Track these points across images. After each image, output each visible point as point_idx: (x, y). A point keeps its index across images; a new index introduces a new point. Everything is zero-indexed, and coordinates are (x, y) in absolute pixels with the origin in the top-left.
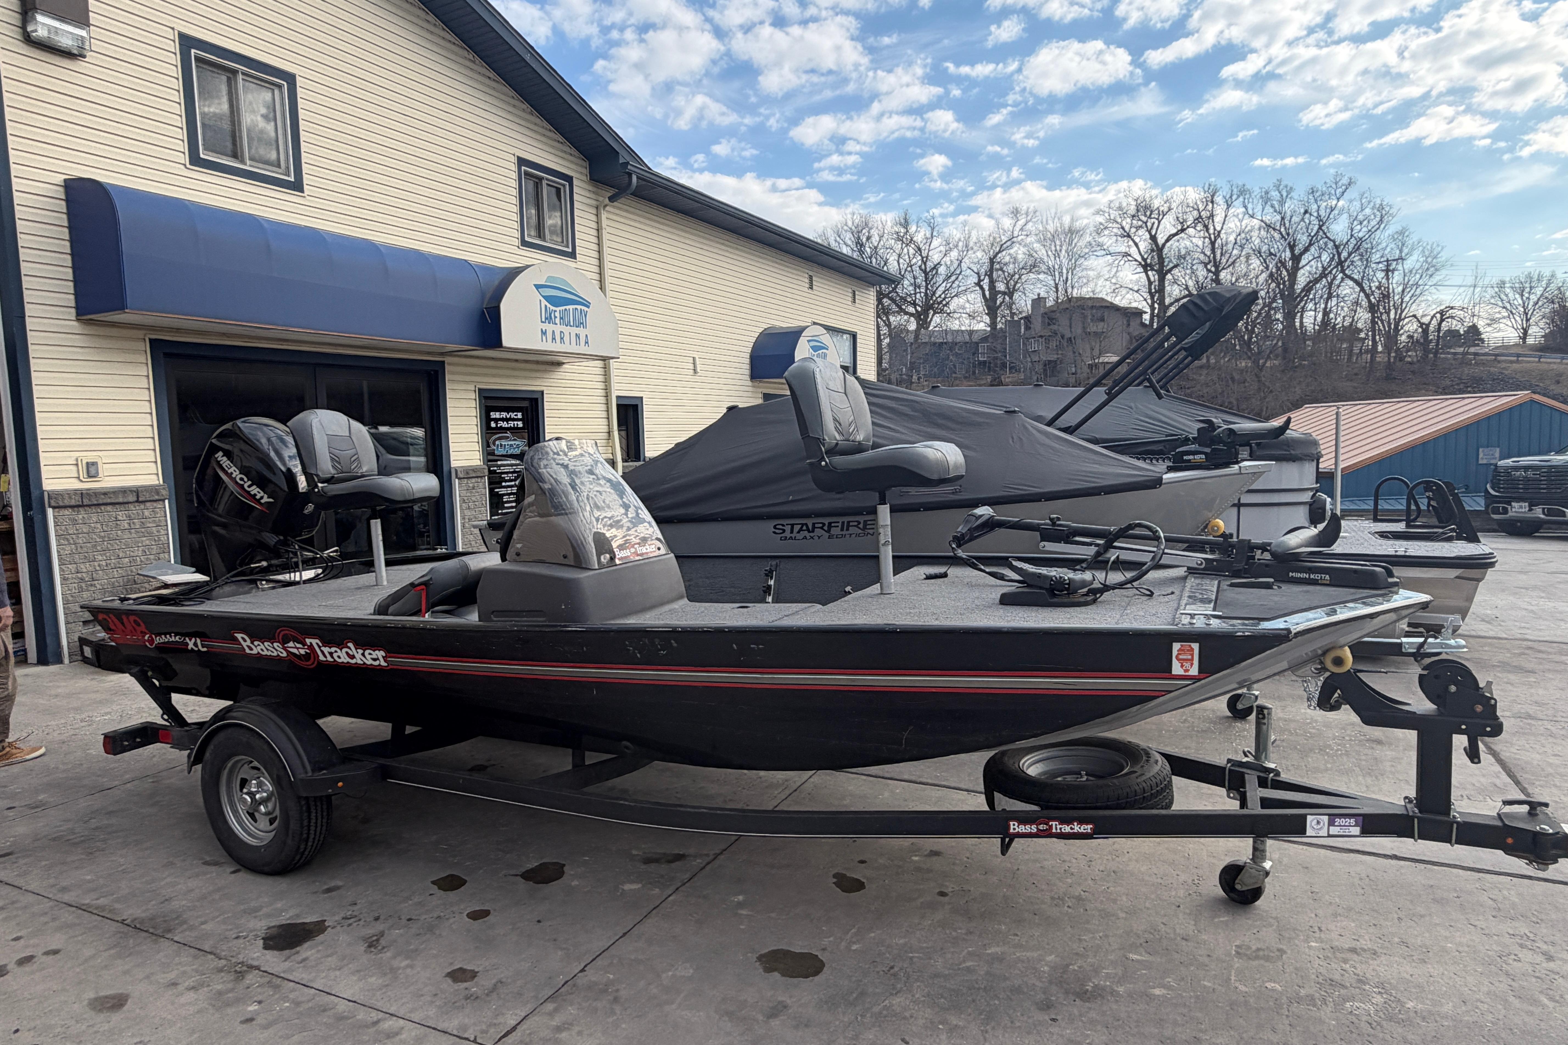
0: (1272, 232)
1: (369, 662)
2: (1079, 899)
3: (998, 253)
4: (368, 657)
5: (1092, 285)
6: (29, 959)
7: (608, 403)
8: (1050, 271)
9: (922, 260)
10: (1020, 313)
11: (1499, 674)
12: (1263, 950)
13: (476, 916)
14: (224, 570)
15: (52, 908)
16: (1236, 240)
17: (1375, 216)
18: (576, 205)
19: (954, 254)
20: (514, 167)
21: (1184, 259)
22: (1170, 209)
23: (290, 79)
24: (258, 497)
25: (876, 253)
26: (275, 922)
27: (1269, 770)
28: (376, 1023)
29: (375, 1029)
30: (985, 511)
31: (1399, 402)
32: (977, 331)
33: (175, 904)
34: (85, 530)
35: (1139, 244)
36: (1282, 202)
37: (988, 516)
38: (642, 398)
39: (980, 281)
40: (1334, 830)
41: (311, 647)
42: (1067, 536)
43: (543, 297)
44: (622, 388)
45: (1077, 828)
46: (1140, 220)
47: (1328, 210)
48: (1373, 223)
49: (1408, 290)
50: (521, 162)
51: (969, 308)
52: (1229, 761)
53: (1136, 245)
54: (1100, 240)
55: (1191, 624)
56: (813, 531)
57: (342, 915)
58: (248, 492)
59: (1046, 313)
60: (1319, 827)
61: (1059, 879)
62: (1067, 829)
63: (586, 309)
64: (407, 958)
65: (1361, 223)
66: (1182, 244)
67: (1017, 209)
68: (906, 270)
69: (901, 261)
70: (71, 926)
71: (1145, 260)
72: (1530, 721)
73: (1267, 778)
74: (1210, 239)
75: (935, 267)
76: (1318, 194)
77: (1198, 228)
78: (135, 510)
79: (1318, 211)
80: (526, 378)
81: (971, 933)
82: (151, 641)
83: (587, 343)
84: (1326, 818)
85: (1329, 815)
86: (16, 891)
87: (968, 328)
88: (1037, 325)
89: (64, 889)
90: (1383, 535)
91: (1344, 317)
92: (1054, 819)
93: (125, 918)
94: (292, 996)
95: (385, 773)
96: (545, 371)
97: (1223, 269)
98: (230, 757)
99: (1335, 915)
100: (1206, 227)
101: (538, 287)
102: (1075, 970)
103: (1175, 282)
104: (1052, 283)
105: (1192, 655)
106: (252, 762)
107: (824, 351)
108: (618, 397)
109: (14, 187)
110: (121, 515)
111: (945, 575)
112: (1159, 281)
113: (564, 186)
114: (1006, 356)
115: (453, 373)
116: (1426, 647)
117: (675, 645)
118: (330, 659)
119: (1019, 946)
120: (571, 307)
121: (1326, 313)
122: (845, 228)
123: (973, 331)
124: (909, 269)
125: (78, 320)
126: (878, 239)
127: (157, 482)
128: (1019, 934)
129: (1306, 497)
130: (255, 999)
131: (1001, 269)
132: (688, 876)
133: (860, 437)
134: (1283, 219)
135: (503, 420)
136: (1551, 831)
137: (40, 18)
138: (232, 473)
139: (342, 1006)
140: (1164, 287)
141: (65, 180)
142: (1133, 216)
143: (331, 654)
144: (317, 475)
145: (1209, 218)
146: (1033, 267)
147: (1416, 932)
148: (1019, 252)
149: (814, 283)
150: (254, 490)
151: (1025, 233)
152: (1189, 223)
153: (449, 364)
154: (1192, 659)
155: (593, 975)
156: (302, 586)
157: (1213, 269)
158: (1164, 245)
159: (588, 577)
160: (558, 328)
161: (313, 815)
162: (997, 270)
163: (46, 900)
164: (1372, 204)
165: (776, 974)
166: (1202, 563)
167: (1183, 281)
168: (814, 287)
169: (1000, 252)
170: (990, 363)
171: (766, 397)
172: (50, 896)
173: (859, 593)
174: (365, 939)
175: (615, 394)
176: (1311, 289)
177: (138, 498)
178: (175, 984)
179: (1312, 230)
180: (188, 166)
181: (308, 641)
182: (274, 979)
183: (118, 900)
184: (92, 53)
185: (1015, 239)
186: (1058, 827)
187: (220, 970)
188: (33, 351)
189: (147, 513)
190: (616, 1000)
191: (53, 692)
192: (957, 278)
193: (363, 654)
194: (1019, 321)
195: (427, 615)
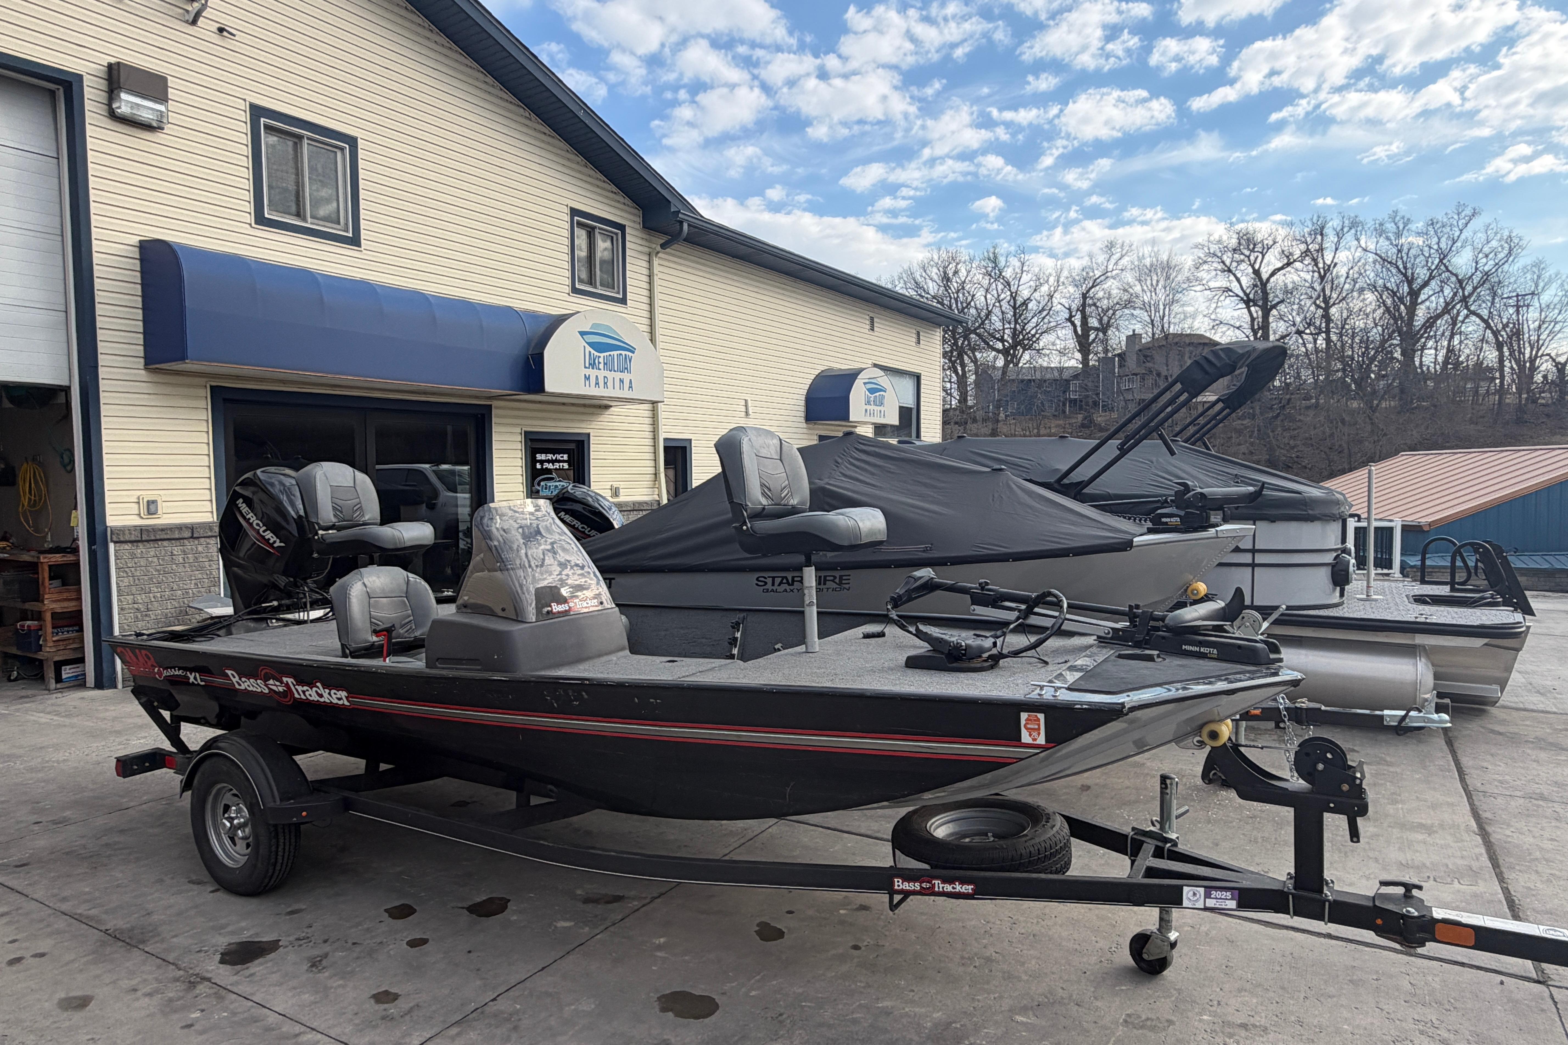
0: (1389, 266)
1: (335, 701)
2: (989, 960)
3: (1091, 288)
4: (334, 696)
5: (1189, 321)
6: (19, 960)
7: (655, 446)
8: (1145, 307)
9: (1011, 295)
10: (1114, 350)
11: (1529, 751)
12: (1152, 1020)
13: (414, 943)
14: (242, 607)
15: (50, 915)
16: (1348, 273)
17: (1503, 249)
18: (628, 252)
19: (1045, 289)
20: (567, 218)
21: (1291, 293)
22: (1275, 243)
23: (352, 142)
24: (271, 541)
25: (963, 288)
26: (236, 939)
27: (1167, 840)
28: (297, 1035)
29: (294, 1041)
30: (926, 573)
31: (1502, 451)
32: (1067, 368)
33: (155, 917)
34: (142, 564)
35: (1241, 279)
36: (1399, 235)
37: (928, 578)
38: (691, 440)
39: (1071, 316)
40: (1210, 903)
41: (287, 685)
42: (995, 601)
43: (587, 343)
44: (670, 430)
45: (959, 888)
46: (1242, 254)
47: (1450, 243)
48: (1501, 256)
49: (1545, 326)
50: (574, 212)
51: (1060, 345)
52: (1133, 829)
53: (1238, 280)
54: (1199, 275)
55: (1040, 695)
56: (792, 585)
57: (296, 936)
58: (263, 537)
59: (1140, 350)
60: (1195, 898)
61: (976, 939)
62: (949, 888)
63: (630, 354)
64: (342, 978)
65: (1487, 256)
66: (1289, 277)
67: (1111, 243)
68: (994, 305)
69: (989, 296)
70: (59, 932)
71: (1247, 295)
72: (1541, 803)
73: (1163, 848)
74: (1319, 272)
75: (1025, 303)
76: (1438, 226)
77: (1306, 262)
78: (189, 545)
79: (1438, 243)
80: (572, 420)
81: (869, 986)
82: (160, 674)
83: (631, 387)
84: (1202, 890)
85: (1205, 887)
86: (24, 898)
87: (1058, 365)
88: (1132, 363)
89: (64, 899)
90: (1420, 600)
91: (1468, 356)
92: (937, 878)
93: (108, 927)
94: (232, 1007)
95: (347, 805)
96: (593, 414)
97: (1334, 304)
98: (216, 783)
99: (1240, 990)
100: (1315, 260)
101: (582, 334)
102: (956, 1028)
103: (1281, 317)
104: (1148, 319)
105: (1039, 725)
106: (231, 790)
107: (881, 393)
108: (665, 440)
109: (94, 248)
110: (177, 550)
111: (881, 635)
112: (1263, 317)
113: (616, 234)
114: (1098, 394)
115: (498, 416)
116: (1407, 720)
117: (586, 697)
118: (303, 697)
119: (912, 1002)
120: (615, 353)
121: (1450, 350)
122: (932, 263)
123: (1064, 368)
124: (997, 304)
125: (146, 369)
126: (965, 274)
127: (211, 520)
128: (916, 990)
129: (1329, 558)
130: (200, 1007)
131: (1095, 305)
132: (620, 917)
133: (794, 502)
134: (1399, 251)
135: (548, 461)
136: (1416, 914)
137: (123, 96)
138: (249, 519)
139: (272, 1018)
140: (1268, 323)
141: (140, 241)
142: (1234, 250)
143: (304, 692)
144: (318, 524)
145: (1318, 251)
146: (1128, 304)
147: (1317, 1012)
148: (1112, 285)
149: (875, 324)
150: (269, 535)
151: (1120, 267)
152: (1295, 257)
153: (496, 408)
154: (1039, 729)
155: (502, 1005)
156: (310, 624)
157: (1323, 305)
158: (1268, 280)
159: (519, 630)
160: (602, 374)
161: (282, 841)
162: (1090, 306)
163: (47, 908)
164: (1499, 236)
165: (670, 1014)
166: (1109, 633)
167: (1290, 317)
168: (875, 329)
169: (1093, 286)
170: (1081, 401)
171: (821, 438)
172: (50, 905)
173: (786, 651)
174: (309, 959)
175: (662, 436)
176: (1431, 326)
177: (193, 533)
178: (135, 990)
179: (1433, 263)
180: (253, 225)
181: (285, 679)
182: (221, 991)
183: (106, 912)
184: (169, 125)
185: (1109, 274)
186: (941, 886)
187: (177, 980)
188: (104, 398)
189: (200, 548)
190: (516, 1028)
191: (101, 715)
192: (1049, 313)
193: (329, 694)
194: (1113, 359)
195: (387, 659)
